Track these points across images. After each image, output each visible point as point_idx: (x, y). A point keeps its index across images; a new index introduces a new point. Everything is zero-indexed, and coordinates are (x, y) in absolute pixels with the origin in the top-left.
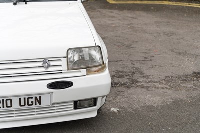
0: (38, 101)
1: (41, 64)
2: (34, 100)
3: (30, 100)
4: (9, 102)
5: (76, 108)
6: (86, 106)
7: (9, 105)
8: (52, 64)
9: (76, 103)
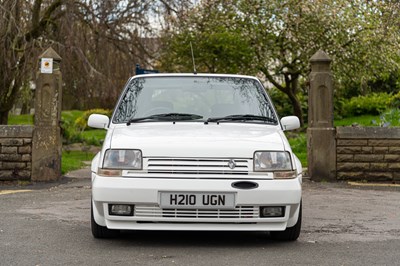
0: (222, 200)
1: (226, 164)
2: (217, 199)
3: (214, 199)
4: (192, 198)
5: (262, 216)
6: (273, 214)
7: (192, 202)
8: (238, 164)
9: (262, 208)
